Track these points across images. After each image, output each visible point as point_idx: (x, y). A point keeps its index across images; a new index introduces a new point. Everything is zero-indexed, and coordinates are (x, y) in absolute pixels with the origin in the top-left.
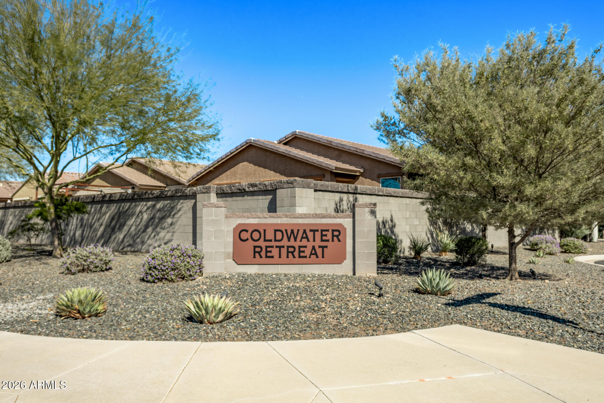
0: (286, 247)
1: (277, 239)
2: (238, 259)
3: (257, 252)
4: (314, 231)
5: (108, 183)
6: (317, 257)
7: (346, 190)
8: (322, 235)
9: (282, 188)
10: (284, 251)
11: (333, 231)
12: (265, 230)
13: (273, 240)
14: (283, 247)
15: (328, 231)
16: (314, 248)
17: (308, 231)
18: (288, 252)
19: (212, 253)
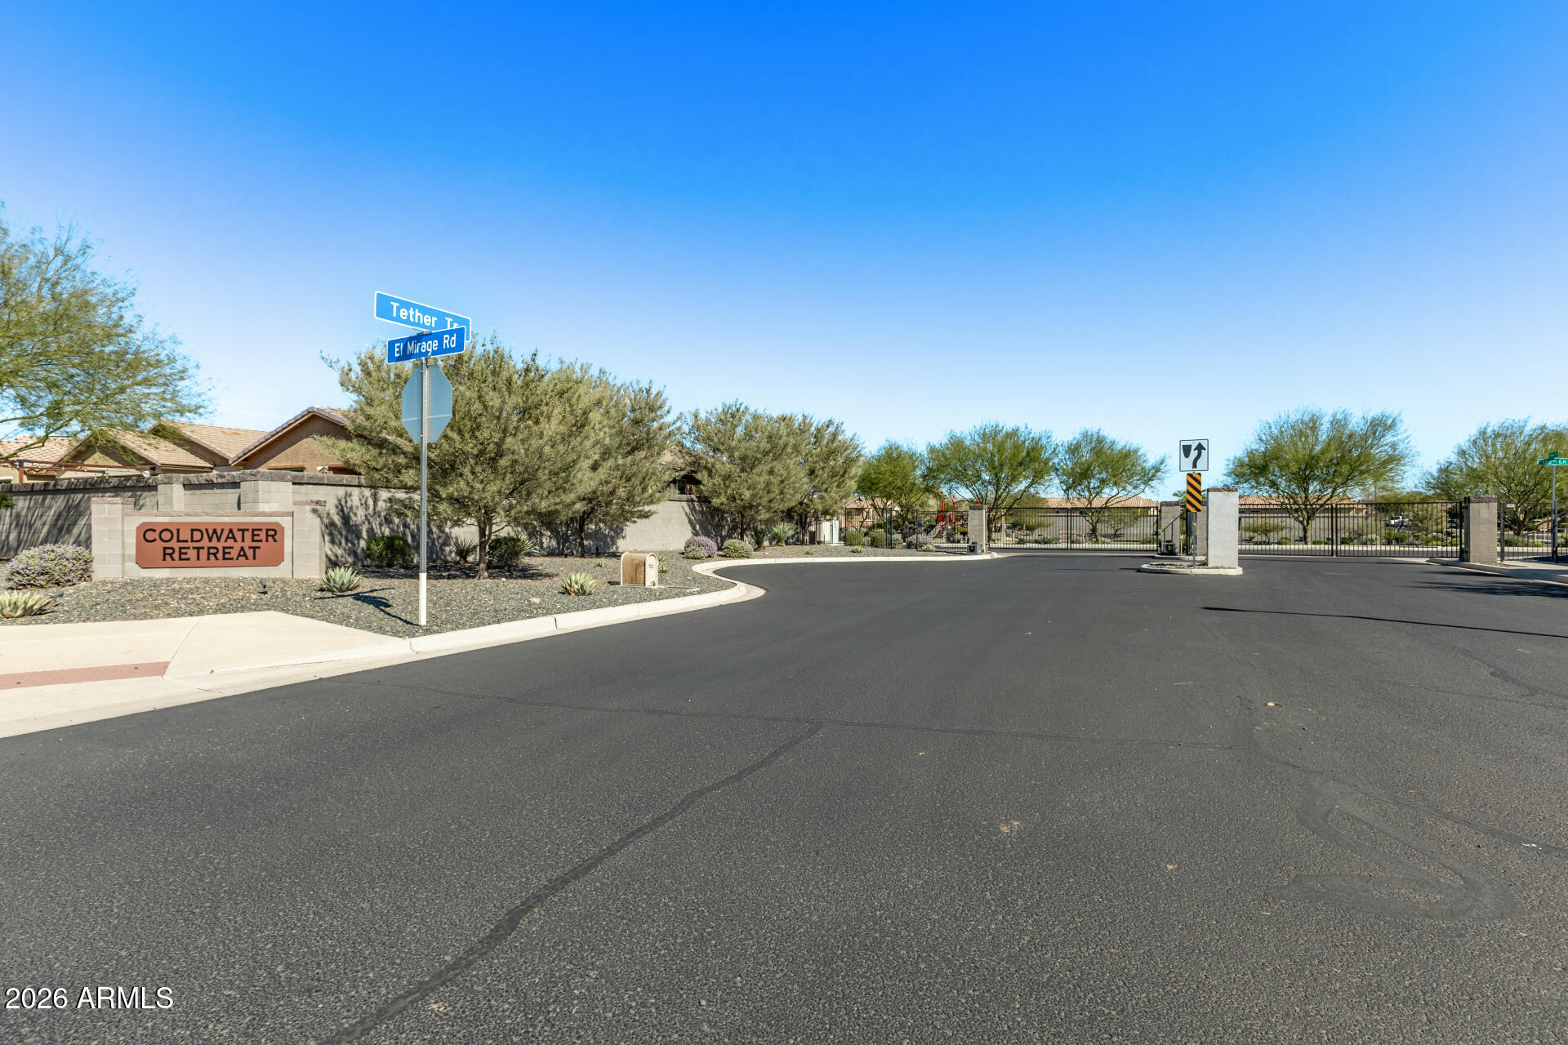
0: (206, 549)
1: (194, 539)
2: (143, 561)
3: (167, 554)
4: (243, 531)
5: (120, 463)
6: (247, 558)
7: (356, 483)
8: (253, 535)
9: (245, 481)
10: (203, 553)
11: (267, 530)
12: (178, 530)
13: (190, 541)
14: (203, 548)
15: (261, 530)
16: (242, 549)
17: (235, 532)
18: (209, 554)
19: (105, 555)
